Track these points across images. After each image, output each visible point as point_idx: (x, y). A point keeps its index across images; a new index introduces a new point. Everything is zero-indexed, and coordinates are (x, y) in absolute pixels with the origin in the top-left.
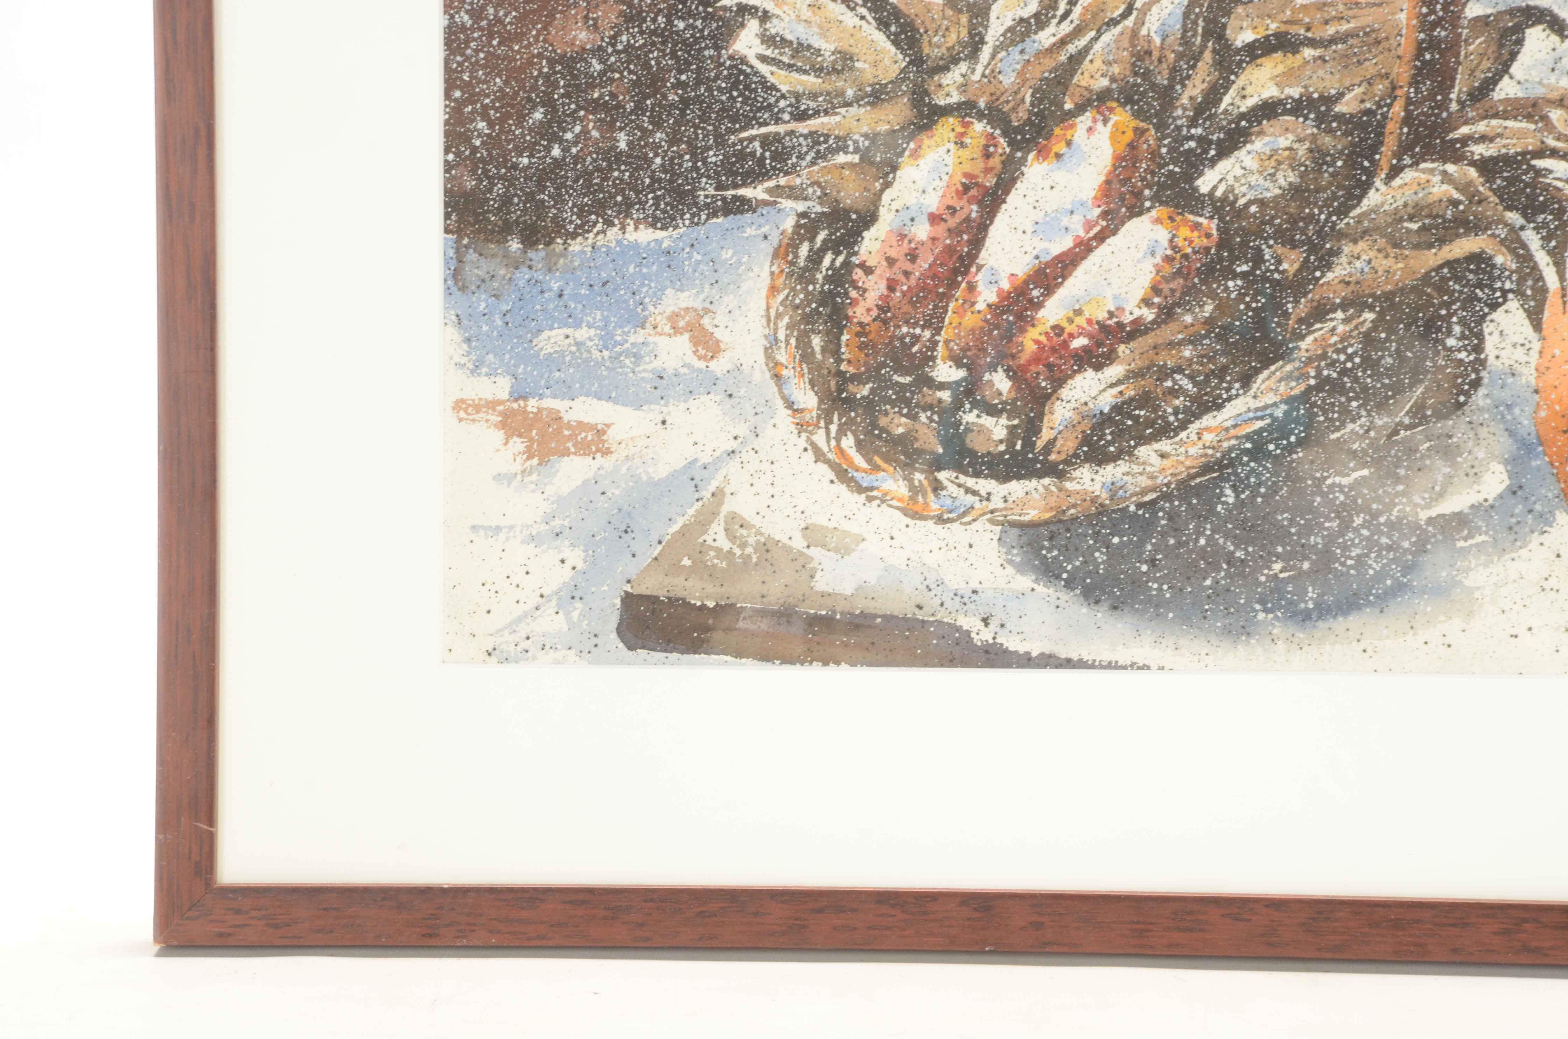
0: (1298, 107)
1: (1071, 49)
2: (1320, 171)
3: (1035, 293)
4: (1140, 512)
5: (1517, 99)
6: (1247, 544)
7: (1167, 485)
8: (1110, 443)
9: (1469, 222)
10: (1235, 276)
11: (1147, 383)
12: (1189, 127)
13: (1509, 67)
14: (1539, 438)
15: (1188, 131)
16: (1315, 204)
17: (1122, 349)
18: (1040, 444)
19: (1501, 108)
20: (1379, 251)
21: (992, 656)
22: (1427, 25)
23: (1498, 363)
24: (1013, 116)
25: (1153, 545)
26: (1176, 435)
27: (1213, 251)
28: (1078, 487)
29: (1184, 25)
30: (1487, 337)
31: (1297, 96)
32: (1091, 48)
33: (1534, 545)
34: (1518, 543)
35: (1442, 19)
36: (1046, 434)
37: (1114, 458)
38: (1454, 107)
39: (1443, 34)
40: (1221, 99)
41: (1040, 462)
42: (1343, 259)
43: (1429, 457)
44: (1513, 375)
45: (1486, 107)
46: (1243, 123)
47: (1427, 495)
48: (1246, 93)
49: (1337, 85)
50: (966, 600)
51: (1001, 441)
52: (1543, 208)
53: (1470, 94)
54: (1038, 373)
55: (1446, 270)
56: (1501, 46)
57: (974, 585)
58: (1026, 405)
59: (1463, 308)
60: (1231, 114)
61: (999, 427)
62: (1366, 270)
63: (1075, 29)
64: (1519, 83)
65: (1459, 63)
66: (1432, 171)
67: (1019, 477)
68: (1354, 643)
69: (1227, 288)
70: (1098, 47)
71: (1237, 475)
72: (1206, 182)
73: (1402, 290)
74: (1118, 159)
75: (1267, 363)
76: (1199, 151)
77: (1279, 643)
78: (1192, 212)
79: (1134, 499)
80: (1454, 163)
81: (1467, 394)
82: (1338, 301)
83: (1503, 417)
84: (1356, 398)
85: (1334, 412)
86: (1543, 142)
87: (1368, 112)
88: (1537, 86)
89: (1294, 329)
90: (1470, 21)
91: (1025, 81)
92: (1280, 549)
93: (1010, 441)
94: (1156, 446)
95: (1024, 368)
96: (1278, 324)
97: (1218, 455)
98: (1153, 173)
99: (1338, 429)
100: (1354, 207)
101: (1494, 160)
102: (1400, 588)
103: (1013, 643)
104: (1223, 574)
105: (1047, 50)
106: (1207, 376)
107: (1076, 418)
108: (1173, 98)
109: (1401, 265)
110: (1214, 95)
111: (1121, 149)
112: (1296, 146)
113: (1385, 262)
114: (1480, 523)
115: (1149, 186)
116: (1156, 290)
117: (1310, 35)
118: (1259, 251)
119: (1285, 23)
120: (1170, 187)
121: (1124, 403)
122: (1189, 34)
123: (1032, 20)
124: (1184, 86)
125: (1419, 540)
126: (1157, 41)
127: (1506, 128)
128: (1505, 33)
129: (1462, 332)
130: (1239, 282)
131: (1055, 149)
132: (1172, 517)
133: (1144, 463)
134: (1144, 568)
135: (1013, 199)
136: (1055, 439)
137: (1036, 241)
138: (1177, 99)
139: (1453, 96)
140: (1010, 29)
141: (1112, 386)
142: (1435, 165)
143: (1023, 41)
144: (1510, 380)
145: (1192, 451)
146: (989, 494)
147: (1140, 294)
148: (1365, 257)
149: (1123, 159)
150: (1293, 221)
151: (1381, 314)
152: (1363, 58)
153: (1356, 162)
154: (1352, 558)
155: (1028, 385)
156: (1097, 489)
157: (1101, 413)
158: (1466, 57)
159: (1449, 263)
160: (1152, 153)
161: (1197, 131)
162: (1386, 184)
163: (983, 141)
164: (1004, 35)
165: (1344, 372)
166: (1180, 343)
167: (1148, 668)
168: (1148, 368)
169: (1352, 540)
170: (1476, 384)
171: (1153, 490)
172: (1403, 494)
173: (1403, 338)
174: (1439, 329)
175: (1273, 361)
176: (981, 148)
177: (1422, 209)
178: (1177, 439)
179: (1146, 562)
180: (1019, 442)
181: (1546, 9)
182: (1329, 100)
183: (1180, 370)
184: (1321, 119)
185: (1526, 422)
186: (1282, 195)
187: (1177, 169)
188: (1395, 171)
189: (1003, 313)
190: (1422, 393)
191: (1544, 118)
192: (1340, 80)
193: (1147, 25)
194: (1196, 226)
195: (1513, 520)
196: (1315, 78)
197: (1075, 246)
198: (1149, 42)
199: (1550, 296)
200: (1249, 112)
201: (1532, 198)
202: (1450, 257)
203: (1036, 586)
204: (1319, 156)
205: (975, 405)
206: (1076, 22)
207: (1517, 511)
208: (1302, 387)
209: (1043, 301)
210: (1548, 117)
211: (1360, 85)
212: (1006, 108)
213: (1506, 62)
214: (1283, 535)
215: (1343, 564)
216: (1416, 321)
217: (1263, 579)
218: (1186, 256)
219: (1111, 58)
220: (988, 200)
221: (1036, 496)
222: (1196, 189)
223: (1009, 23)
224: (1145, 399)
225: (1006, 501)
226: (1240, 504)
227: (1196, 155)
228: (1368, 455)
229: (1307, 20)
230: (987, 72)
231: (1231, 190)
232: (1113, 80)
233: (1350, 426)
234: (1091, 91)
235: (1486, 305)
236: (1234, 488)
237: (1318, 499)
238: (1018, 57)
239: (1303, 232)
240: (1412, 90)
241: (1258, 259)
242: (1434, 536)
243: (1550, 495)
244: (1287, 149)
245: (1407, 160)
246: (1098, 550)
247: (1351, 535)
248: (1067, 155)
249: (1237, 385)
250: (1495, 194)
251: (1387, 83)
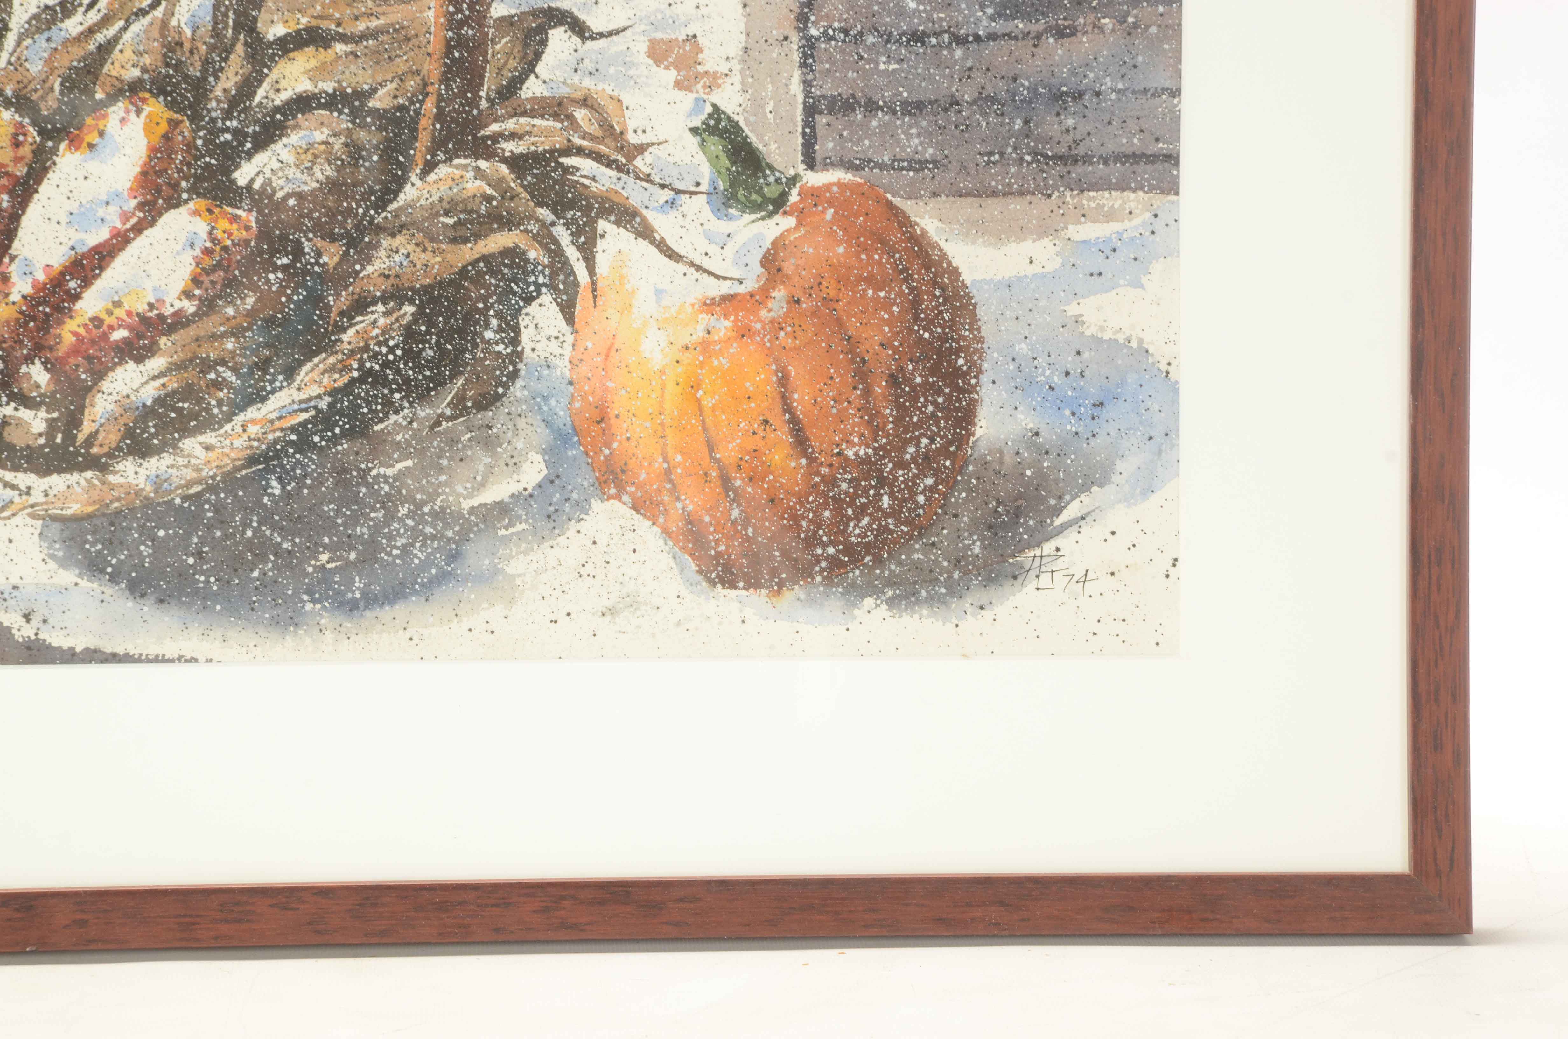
0: (333, 102)
1: (100, 38)
2: (356, 166)
3: (72, 284)
4: (186, 505)
5: (543, 98)
6: (294, 535)
7: (213, 478)
8: (153, 436)
9: (502, 217)
10: (276, 268)
11: (191, 375)
12: (224, 120)
13: (534, 66)
14: (574, 428)
15: (224, 124)
16: (353, 198)
17: (163, 341)
18: (81, 437)
19: (529, 107)
20: (417, 245)
21: (35, 652)
22: (454, 24)
23: (534, 355)
24: (42, 105)
25: (198, 537)
26: (221, 427)
27: (253, 244)
28: (122, 480)
29: (215, 16)
30: (523, 329)
31: (330, 91)
32: (121, 37)
33: (571, 533)
34: (557, 531)
35: (468, 18)
36: (87, 428)
37: (158, 451)
38: (484, 104)
39: (470, 32)
40: (255, 92)
41: (82, 455)
42: (382, 253)
43: (471, 447)
44: (548, 367)
45: (515, 105)
46: (278, 116)
47: (469, 485)
48: (280, 86)
49: (369, 81)
50: (6, 596)
51: (40, 435)
52: (572, 205)
53: (499, 93)
54: (77, 366)
55: (482, 265)
56: (526, 45)
57: (14, 580)
58: (66, 397)
59: (500, 302)
60: (266, 108)
61: (38, 420)
62: (405, 263)
63: (102, 18)
64: (545, 82)
65: (488, 62)
66: (465, 167)
67: (60, 471)
68: (401, 632)
69: (268, 281)
70: (127, 36)
71: (282, 466)
72: (243, 175)
73: (440, 283)
74: (153, 150)
75: (310, 355)
76: (235, 143)
77: (327, 633)
78: (230, 205)
79: (179, 491)
80: (486, 159)
81: (506, 386)
82: (378, 294)
83: (540, 408)
84: (399, 390)
85: (376, 405)
86: (569, 140)
87: (401, 108)
88: (561, 85)
89: (336, 321)
90: (495, 21)
91: (52, 70)
92: (326, 540)
93: (50, 433)
94: (201, 438)
95: (62, 361)
96: (321, 317)
97: (264, 447)
98: (189, 165)
99: (381, 421)
100: (391, 201)
101: (524, 157)
102: (443, 577)
103: (56, 639)
104: (270, 565)
105: (74, 39)
106: (251, 369)
107: (118, 411)
108: (206, 90)
109: (438, 259)
110: (247, 88)
111: (156, 140)
112: (331, 140)
113: (423, 256)
114: (520, 512)
115: (186, 178)
116: (196, 281)
117: (341, 30)
118: (298, 243)
119: (315, 18)
120: (205, 179)
121: (166, 395)
122: (220, 26)
123: (58, 8)
124: (217, 78)
125: (462, 529)
126: (188, 32)
127: (534, 126)
128: (529, 34)
129: (499, 326)
130: (280, 275)
131: (88, 138)
132: (218, 509)
133: (189, 456)
134: (191, 561)
135: (46, 188)
136: (97, 432)
137: (71, 232)
138: (211, 91)
139: (482, 94)
140: (35, 17)
141: (154, 378)
142: (468, 161)
143: (50, 28)
144: (546, 372)
145: (238, 443)
146: (29, 488)
147: (179, 286)
148: (403, 251)
149: (158, 150)
150: (332, 214)
151: (421, 308)
152: (394, 54)
153: (391, 157)
154: (397, 548)
155: (67, 377)
156: (141, 482)
157: (144, 405)
158: (493, 56)
159: (484, 258)
160: (187, 145)
161: (233, 124)
162: (421, 179)
163: (12, 130)
164: (29, 22)
165: (386, 364)
166: (223, 335)
167: (196, 660)
168: (191, 360)
169: (398, 530)
170: (514, 375)
171: (199, 482)
172: (446, 484)
173: (443, 331)
174: (477, 323)
175: (316, 353)
176: (10, 137)
177: (457, 204)
178: (222, 431)
179: (193, 555)
180: (60, 436)
181: (567, 11)
182: (363, 96)
183: (223, 362)
184: (354, 114)
185: (562, 413)
186: (320, 189)
187: (213, 162)
188: (429, 167)
189: (39, 304)
190: (463, 385)
191: (570, 117)
192: (373, 76)
193: (177, 16)
194: (235, 219)
195: (552, 509)
196: (347, 73)
197: (112, 237)
198: (180, 33)
199: (581, 290)
200: (283, 106)
201: (561, 195)
202: (485, 251)
203: (79, 581)
204: (355, 151)
205: (12, 397)
206: (104, 11)
207: (555, 500)
208: (346, 379)
209: (81, 293)
210: (573, 115)
211: (392, 81)
212: (35, 97)
213: (531, 62)
214: (329, 526)
215: (389, 554)
216: (454, 314)
217: (310, 569)
218: (225, 249)
219: (141, 48)
220: (19, 190)
221: (79, 490)
222: (233, 182)
223: (34, 10)
224: (187, 392)
225: (47, 495)
226: (287, 496)
227: (232, 147)
228: (411, 446)
229: (337, 15)
230: (13, 59)
231: (268, 182)
232: (144, 70)
233: (393, 418)
234: (122, 81)
235: (521, 298)
236: (280, 479)
237: (364, 490)
238: (44, 44)
239: (342, 225)
240: (443, 87)
241: (298, 252)
242: (477, 525)
243: (585, 483)
244: (323, 143)
245: (441, 156)
246: (144, 544)
247: (396, 525)
248: (100, 146)
249: (281, 377)
250: (526, 190)
251: (418, 79)
